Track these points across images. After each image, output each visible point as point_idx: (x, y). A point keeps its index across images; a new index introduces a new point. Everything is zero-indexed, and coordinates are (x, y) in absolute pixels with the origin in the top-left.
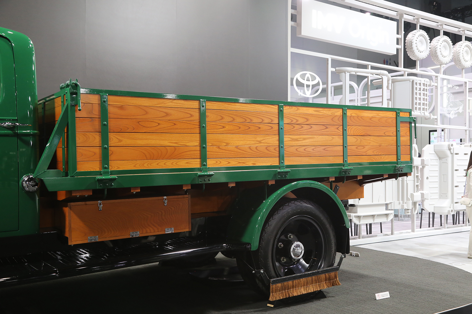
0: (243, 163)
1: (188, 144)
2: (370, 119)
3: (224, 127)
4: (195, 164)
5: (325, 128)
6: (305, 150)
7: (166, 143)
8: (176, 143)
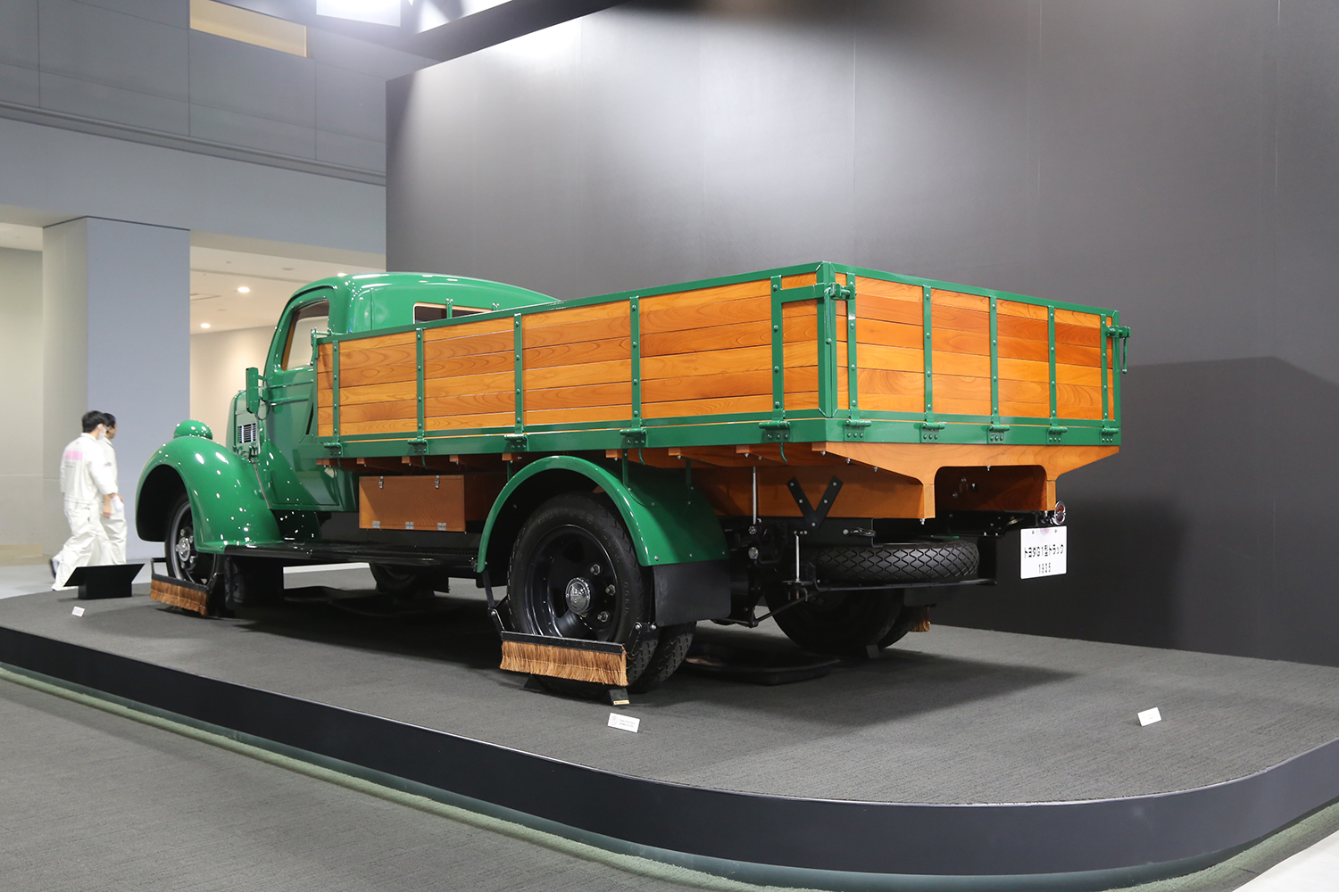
0: (466, 423)
1: (405, 397)
2: (698, 312)
3: (443, 367)
4: (410, 425)
5: (595, 346)
6: (557, 395)
7: (384, 398)
8: (393, 397)
